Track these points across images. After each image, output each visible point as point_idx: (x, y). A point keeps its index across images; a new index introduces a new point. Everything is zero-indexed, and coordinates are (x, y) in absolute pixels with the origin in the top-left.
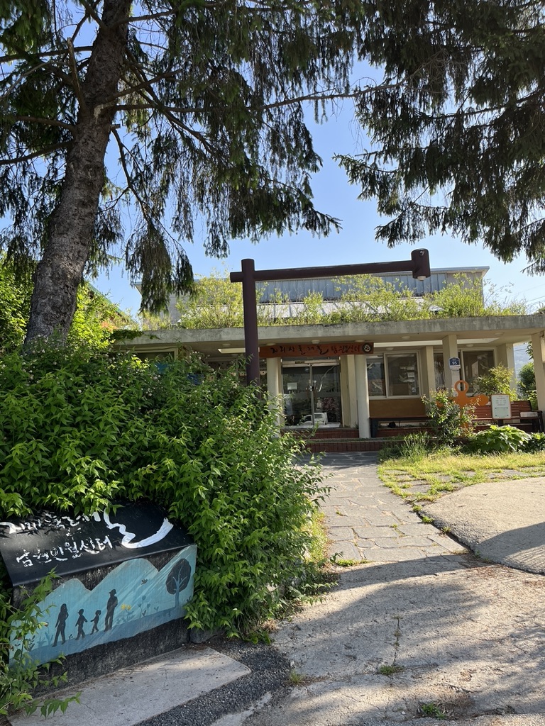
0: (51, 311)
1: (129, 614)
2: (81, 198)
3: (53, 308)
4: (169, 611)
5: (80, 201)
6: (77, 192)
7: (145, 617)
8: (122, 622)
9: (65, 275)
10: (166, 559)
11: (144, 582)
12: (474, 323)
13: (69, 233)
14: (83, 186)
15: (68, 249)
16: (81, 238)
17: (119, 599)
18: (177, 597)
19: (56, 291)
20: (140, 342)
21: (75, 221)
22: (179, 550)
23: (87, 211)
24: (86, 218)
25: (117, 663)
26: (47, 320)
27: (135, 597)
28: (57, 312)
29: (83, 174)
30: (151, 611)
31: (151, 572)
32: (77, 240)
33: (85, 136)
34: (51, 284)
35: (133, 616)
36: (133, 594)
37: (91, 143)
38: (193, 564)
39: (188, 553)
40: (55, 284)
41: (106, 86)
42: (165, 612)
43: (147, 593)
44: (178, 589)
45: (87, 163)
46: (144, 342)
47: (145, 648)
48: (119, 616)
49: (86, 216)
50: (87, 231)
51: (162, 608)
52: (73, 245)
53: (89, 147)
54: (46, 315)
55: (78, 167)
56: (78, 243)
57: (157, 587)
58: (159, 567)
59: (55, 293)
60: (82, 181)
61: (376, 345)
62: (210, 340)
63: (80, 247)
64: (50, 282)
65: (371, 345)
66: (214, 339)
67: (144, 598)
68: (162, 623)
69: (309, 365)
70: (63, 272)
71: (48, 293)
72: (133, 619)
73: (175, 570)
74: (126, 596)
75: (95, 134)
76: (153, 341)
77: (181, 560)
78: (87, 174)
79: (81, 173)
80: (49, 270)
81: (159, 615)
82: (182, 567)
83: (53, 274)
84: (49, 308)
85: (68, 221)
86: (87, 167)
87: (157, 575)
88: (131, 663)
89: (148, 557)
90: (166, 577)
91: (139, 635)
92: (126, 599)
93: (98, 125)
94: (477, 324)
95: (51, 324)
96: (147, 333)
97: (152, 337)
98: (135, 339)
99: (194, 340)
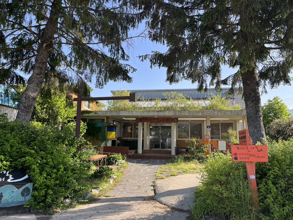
0: (23, 108)
1: (7, 200)
2: (38, 72)
3: (24, 107)
4: (22, 202)
5: (37, 73)
6: (36, 70)
7: (13, 202)
8: (5, 202)
9: (29, 97)
10: (21, 186)
11: (13, 192)
12: (215, 112)
13: (33, 83)
14: (38, 69)
15: (32, 88)
16: (37, 85)
17: (4, 196)
18: (25, 198)
19: (26, 102)
20: (92, 115)
21: (35, 80)
22: (26, 184)
23: (40, 76)
24: (39, 79)
25: (3, 214)
26: (22, 111)
27: (9, 196)
28: (25, 109)
29: (39, 65)
30: (15, 201)
31: (15, 189)
32: (36, 86)
33: (40, 53)
34: (24, 100)
35: (9, 201)
36: (8, 195)
37: (42, 55)
38: (31, 189)
39: (29, 185)
40: (26, 100)
41: (48, 37)
42: (20, 202)
43: (14, 195)
44: (25, 196)
45: (40, 61)
46: (93, 115)
47: (13, 211)
48: (4, 200)
49: (39, 78)
50: (39, 83)
51: (19, 200)
52: (34, 87)
53: (41, 56)
54: (21, 109)
55: (37, 63)
56: (36, 87)
57: (18, 194)
58: (18, 188)
59: (25, 103)
60: (38, 67)
61: (179, 119)
62: (116, 115)
63: (37, 88)
64: (24, 99)
65: (177, 119)
66: (118, 115)
67: (13, 196)
68: (19, 205)
69: (160, 125)
70: (29, 96)
71: (23, 102)
72: (9, 202)
73: (24, 190)
74: (6, 195)
75: (44, 52)
76: (96, 115)
77: (26, 187)
78: (40, 65)
79: (38, 65)
80: (24, 95)
81: (18, 202)
82: (27, 189)
83: (25, 97)
84: (23, 107)
85: (33, 80)
86: (40, 63)
87: (17, 191)
88: (8, 214)
89: (14, 185)
90: (21, 191)
91: (11, 207)
92: (6, 196)
93: (44, 50)
94: (216, 113)
95: (23, 112)
96: (94, 112)
97: (96, 113)
98: (90, 114)
99: (111, 115)
